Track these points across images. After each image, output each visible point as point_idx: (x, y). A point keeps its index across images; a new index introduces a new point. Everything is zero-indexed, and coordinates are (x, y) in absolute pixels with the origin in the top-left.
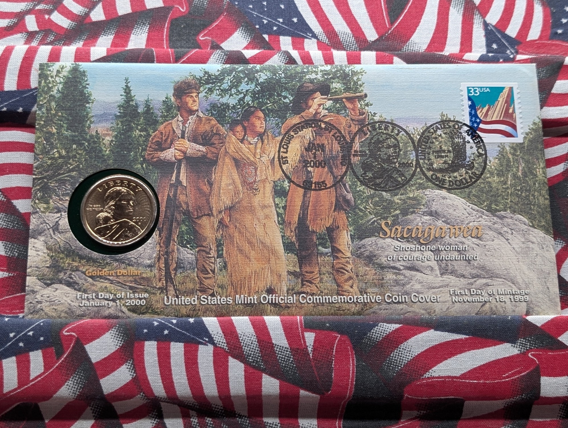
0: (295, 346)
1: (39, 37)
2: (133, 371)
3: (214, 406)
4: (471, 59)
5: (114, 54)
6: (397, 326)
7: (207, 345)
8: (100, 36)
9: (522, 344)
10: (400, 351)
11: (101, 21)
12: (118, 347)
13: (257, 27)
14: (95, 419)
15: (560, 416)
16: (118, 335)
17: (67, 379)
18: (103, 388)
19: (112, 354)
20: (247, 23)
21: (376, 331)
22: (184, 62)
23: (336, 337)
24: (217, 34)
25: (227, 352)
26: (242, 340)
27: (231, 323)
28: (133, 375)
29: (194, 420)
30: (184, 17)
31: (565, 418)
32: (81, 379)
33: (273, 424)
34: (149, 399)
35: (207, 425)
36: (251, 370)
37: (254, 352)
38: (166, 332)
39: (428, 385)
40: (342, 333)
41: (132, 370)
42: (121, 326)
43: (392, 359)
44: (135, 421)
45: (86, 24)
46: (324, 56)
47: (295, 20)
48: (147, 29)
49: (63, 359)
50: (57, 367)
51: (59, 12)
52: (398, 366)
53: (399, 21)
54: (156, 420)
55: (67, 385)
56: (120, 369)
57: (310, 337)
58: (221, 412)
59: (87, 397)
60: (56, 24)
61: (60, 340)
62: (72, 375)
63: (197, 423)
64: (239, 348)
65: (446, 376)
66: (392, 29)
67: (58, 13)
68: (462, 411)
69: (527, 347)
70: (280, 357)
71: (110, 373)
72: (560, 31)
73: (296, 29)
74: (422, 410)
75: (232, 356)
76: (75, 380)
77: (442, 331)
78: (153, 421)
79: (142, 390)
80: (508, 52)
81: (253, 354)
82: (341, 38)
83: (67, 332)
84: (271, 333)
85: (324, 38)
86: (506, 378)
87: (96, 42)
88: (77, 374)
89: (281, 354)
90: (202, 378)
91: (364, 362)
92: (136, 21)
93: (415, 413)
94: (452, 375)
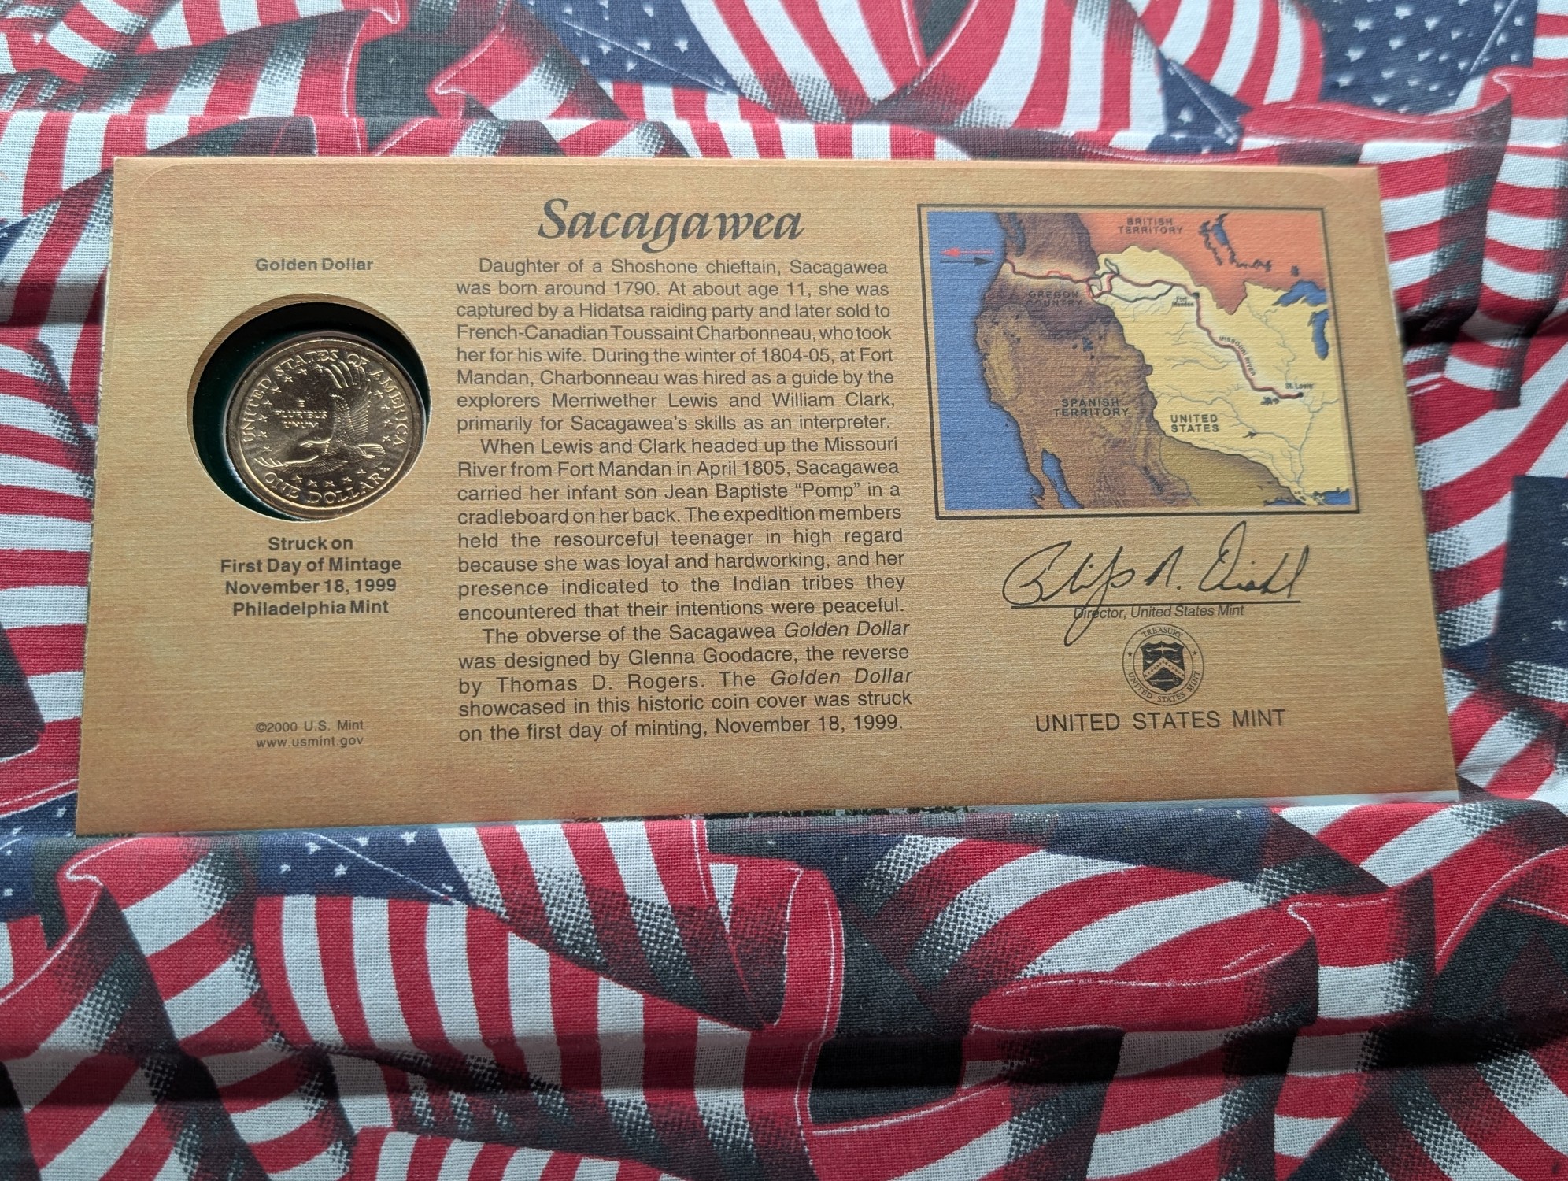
0: (686, 903)
1: (17, 89)
2: (253, 977)
3: (473, 1062)
4: (1131, 146)
5: (207, 133)
6: (951, 842)
7: (451, 904)
8: (176, 86)
9: (1272, 881)
10: (959, 909)
11: (181, 49)
12: (212, 913)
13: (585, 62)
14: (156, 1102)
15: (1365, 1064)
16: (212, 879)
17: (76, 1002)
18: (174, 1023)
19: (195, 932)
20: (558, 52)
21: (897, 856)
22: (391, 151)
23: (794, 875)
24: (482, 81)
25: (504, 921)
26: (544, 888)
27: (515, 844)
28: (252, 988)
29: (419, 1099)
30: (396, 38)
31: (1378, 1068)
32: (113, 999)
33: (628, 1106)
34: (297, 1050)
35: (454, 1112)
36: (569, 969)
37: (577, 920)
38: (340, 870)
39: (1031, 996)
40: (807, 863)
41: (251, 973)
42: (219, 856)
43: (939, 931)
44: (263, 1103)
45: (140, 57)
46: (758, 135)
47: (682, 45)
48: (299, 70)
49: (64, 947)
50: (48, 969)
51: (69, 24)
52: (956, 950)
53: (947, 50)
54: (320, 1100)
55: (77, 1016)
56: (218, 971)
57: (724, 877)
58: (491, 1077)
59: (130, 1047)
60: (63, 57)
61: (57, 895)
62: (88, 989)
63: (428, 1107)
64: (537, 909)
65: (1079, 973)
66: (930, 70)
67: (66, 28)
68: (1118, 1057)
69: (1283, 891)
70: (645, 932)
71: (191, 983)
72: (1344, 81)
73: (687, 67)
74: (1015, 1058)
75: (517, 932)
76: (98, 1002)
77: (1068, 854)
78: (311, 1104)
79: (277, 1026)
80: (1219, 131)
81: (574, 926)
82: (800, 90)
83: (76, 872)
84: (623, 868)
85: (756, 91)
86: (1232, 974)
87: (166, 102)
88: (103, 988)
89: (647, 924)
90: (436, 992)
91: (868, 939)
92: (271, 49)
93: (998, 1066)
94: (1093, 969)
